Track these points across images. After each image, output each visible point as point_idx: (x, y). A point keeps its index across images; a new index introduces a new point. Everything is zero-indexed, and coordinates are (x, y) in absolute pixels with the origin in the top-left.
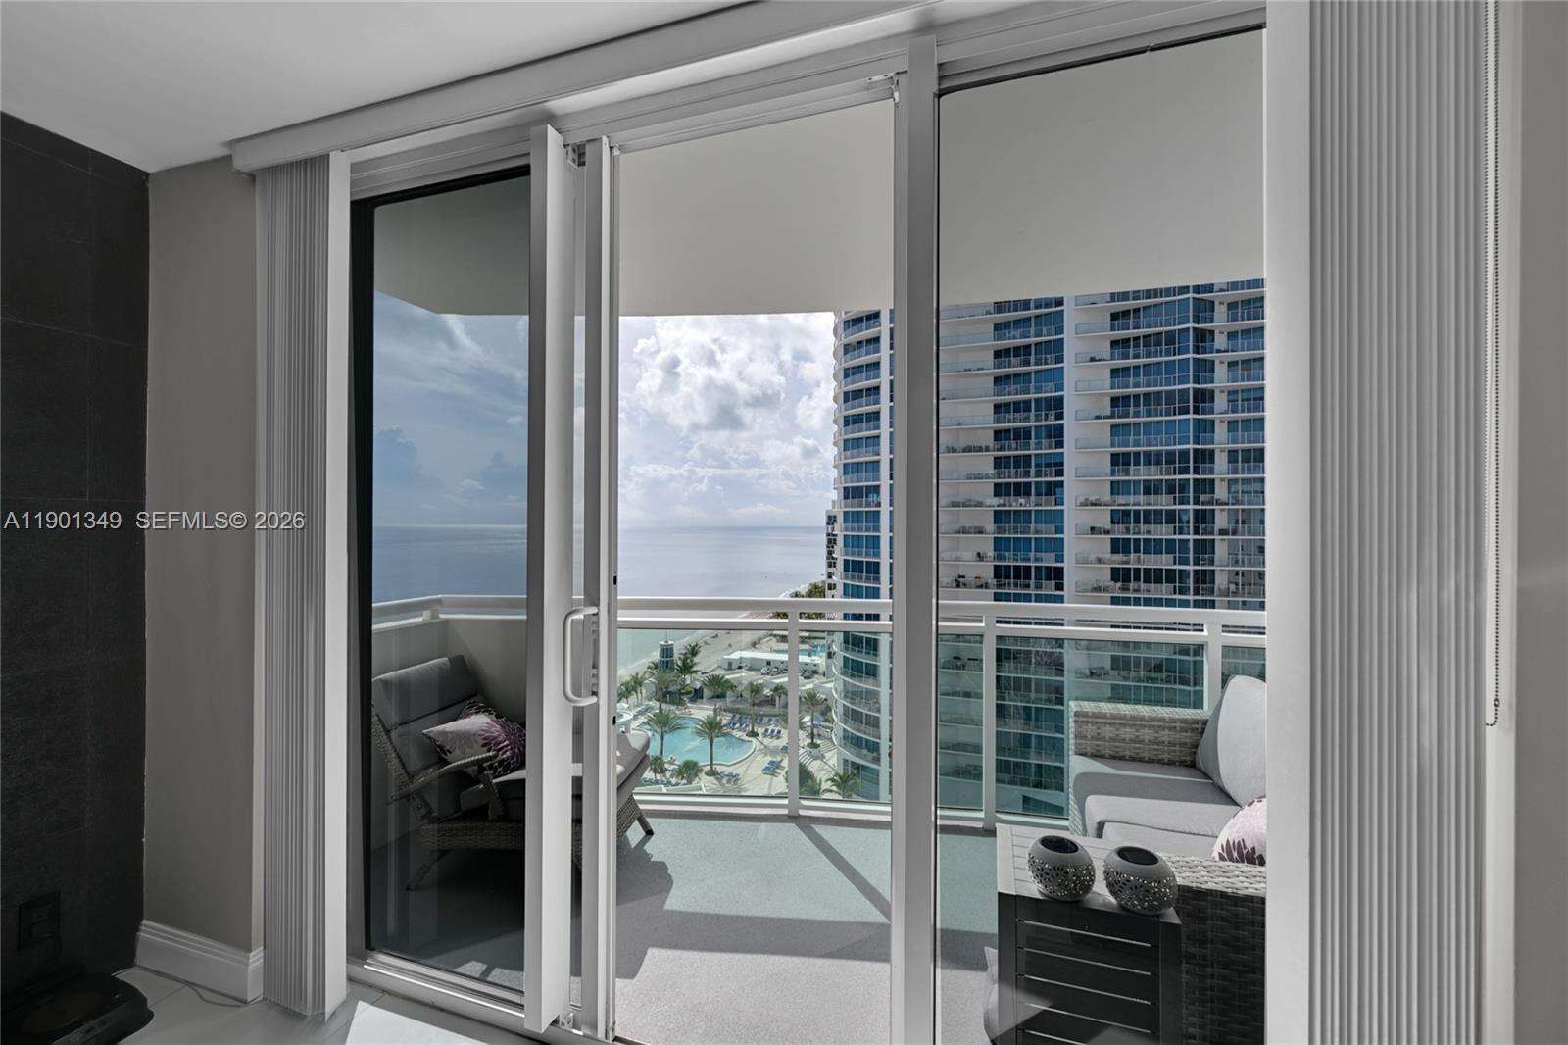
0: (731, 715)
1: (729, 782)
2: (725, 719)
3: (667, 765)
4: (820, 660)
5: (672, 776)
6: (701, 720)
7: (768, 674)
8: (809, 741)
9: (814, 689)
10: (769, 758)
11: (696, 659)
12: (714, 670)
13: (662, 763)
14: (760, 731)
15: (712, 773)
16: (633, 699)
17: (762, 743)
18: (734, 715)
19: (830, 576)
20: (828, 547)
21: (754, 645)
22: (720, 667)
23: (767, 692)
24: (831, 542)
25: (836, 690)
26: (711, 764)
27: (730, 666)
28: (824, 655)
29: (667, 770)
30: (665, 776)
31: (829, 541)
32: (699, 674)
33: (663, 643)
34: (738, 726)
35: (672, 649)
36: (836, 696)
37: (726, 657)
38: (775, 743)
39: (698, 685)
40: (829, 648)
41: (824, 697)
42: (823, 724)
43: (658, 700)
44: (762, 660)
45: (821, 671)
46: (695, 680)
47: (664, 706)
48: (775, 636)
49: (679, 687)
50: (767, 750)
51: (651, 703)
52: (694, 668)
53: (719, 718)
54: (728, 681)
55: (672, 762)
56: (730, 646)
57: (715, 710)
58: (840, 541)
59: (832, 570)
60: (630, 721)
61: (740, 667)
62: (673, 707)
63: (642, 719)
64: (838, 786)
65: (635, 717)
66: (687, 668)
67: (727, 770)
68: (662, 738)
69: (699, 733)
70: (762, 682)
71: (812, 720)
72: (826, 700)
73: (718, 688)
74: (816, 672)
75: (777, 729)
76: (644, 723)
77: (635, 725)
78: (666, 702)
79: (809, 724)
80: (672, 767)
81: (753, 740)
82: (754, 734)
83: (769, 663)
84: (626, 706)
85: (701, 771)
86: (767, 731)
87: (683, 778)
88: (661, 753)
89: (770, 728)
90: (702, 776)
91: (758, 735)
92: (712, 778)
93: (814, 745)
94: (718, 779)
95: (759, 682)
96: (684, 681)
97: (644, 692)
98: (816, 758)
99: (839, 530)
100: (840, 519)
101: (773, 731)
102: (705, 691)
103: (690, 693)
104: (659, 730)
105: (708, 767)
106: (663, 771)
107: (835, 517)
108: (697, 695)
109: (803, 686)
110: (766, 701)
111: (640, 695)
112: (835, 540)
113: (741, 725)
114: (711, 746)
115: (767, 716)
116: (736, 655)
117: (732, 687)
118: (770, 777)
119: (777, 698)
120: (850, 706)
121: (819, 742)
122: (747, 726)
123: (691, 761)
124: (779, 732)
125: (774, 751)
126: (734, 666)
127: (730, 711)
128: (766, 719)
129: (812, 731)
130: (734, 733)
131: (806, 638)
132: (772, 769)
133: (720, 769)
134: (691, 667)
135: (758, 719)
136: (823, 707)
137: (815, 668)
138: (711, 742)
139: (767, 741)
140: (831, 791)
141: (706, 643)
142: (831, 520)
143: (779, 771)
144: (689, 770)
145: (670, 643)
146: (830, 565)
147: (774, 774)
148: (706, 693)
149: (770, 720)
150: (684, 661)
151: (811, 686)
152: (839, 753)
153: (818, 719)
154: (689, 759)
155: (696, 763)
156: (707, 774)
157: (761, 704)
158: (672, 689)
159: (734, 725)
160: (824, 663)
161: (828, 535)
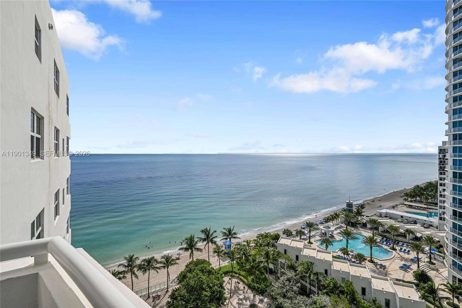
0: (382, 237)
1: (380, 267)
2: (378, 239)
3: (349, 252)
4: (435, 220)
5: (352, 258)
6: (366, 237)
7: (402, 222)
8: (429, 260)
9: (431, 235)
10: (403, 262)
11: (363, 210)
12: (372, 216)
13: (347, 252)
14: (398, 248)
15: (372, 261)
16: (335, 222)
17: (399, 254)
18: (383, 238)
19: (441, 179)
20: (439, 165)
21: (393, 207)
22: (375, 215)
23: (402, 231)
24: (442, 162)
25: (447, 239)
26: (371, 257)
27: (380, 216)
28: (437, 218)
29: (350, 254)
30: (349, 257)
31: (441, 162)
32: (365, 217)
33: (348, 201)
34: (385, 243)
35: (352, 205)
36: (447, 242)
37: (378, 211)
38: (406, 256)
39: (364, 221)
40: (440, 215)
41: (438, 240)
42: (436, 253)
43: (346, 224)
44: (398, 215)
45: (435, 225)
46: (363, 219)
47: (348, 227)
48: (406, 205)
49: (355, 221)
50: (402, 259)
51: (342, 225)
52: (363, 214)
53: (375, 238)
54: (379, 222)
55: (352, 252)
56: (380, 206)
57: (373, 234)
58: (450, 162)
59: (443, 176)
60: (334, 231)
61: (386, 217)
62: (353, 229)
63: (338, 231)
64: (450, 290)
65: (336, 229)
66: (359, 213)
67: (380, 262)
68: (347, 241)
69: (365, 242)
70: (398, 225)
71: (430, 249)
72: (439, 241)
73: (375, 226)
74: (431, 226)
75: (407, 250)
76: (339, 233)
77: (335, 232)
78: (349, 226)
79: (429, 252)
80: (352, 254)
81: (394, 252)
82: (395, 250)
83: (402, 217)
84: (332, 224)
85: (366, 259)
86: (401, 249)
87: (357, 260)
88: (347, 247)
89: (404, 248)
90: (367, 261)
91: (396, 250)
92: (372, 264)
93: (431, 263)
94: (374, 265)
95: (397, 225)
96: (358, 218)
97: (339, 219)
98: (433, 270)
99: (450, 157)
100: (450, 151)
101: (405, 250)
102: (368, 224)
103: (360, 224)
104: (346, 237)
105: (370, 259)
106: (348, 254)
107: (445, 150)
108: (364, 226)
109: (424, 231)
110: (400, 235)
111: (337, 220)
112: (445, 161)
113: (387, 243)
114: (371, 250)
115: (402, 242)
116: (384, 211)
117: (382, 225)
118: (404, 272)
119: (407, 235)
120: (458, 249)
121: (435, 262)
122: (390, 244)
123: (361, 254)
124: (409, 251)
125: (406, 260)
126: (383, 215)
127: (381, 236)
128: (401, 244)
129: (430, 255)
130: (383, 246)
131: (425, 208)
132: (405, 268)
133: (375, 261)
134: (361, 213)
135: (397, 242)
136: (438, 245)
137: (431, 223)
138: (371, 248)
139: (402, 254)
140: (445, 291)
141: (368, 203)
142: (442, 151)
143: (409, 270)
144: (360, 258)
145: (351, 202)
146: (441, 174)
147: (406, 271)
148: (369, 226)
149: (403, 244)
150: (358, 210)
151: (429, 233)
152: (449, 270)
153: (434, 250)
154: (360, 253)
155: (363, 256)
156: (369, 261)
157: (398, 236)
158: (352, 221)
159: (383, 242)
160: (437, 222)
161: (440, 159)
